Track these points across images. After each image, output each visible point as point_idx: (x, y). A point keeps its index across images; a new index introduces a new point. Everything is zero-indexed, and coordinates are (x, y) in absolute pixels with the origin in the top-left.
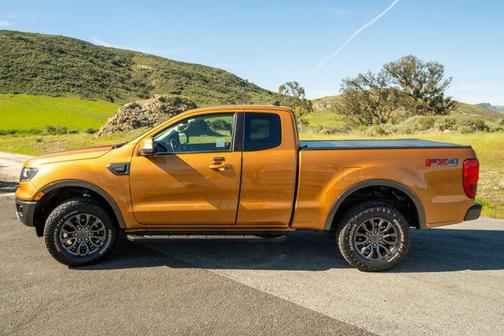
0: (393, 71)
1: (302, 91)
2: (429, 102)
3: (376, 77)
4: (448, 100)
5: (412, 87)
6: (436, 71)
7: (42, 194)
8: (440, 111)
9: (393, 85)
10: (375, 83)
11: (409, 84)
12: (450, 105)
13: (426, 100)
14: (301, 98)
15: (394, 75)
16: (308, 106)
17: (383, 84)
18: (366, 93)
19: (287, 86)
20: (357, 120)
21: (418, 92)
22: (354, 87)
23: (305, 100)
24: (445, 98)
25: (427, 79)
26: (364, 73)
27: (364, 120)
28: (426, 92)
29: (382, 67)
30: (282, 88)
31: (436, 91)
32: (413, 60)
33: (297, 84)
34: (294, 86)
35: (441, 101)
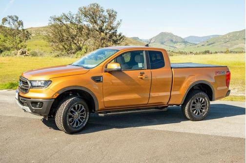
0: (85, 13)
1: (21, 24)
2: (108, 35)
3: (74, 16)
4: (120, 35)
5: (98, 25)
6: (112, 16)
7: (58, 95)
8: (115, 42)
9: (86, 23)
10: (74, 21)
11: (96, 22)
12: (121, 38)
13: (106, 34)
14: (20, 29)
15: (85, 16)
16: (27, 35)
17: (79, 21)
18: (68, 28)
19: (8, 19)
20: (61, 47)
21: (102, 28)
22: (59, 23)
23: (24, 30)
24: (118, 34)
25: (107, 20)
26: (67, 13)
27: (66, 46)
28: (107, 29)
29: (78, 10)
30: (5, 20)
31: (113, 28)
32: (98, 7)
33: (17, 18)
34: (15, 19)
35: (116, 36)
